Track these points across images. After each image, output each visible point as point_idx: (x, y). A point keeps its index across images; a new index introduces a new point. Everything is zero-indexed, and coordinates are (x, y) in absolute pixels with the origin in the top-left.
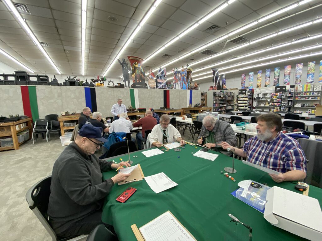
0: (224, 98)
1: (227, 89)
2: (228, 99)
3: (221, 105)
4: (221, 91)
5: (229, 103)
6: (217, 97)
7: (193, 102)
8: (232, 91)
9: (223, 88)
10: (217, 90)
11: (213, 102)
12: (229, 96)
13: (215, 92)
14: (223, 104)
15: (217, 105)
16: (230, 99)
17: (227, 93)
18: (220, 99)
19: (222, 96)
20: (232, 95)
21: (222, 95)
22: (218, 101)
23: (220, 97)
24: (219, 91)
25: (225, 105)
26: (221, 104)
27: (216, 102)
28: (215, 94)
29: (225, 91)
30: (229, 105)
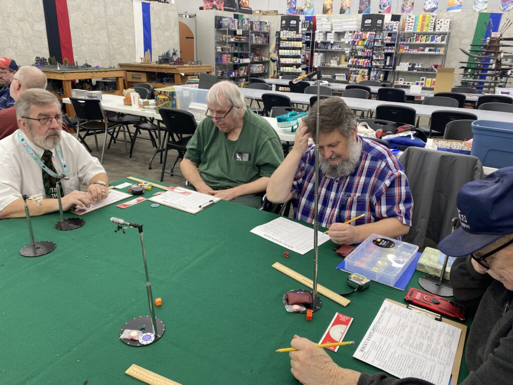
0: (243, 39)
1: (250, 12)
2: (254, 42)
3: (236, 60)
4: (236, 17)
5: (258, 55)
6: (224, 32)
7: (155, 45)
8: (264, 19)
9: (240, 5)
10: (225, 10)
11: (216, 49)
12: (257, 34)
13: (221, 18)
14: (242, 56)
15: (227, 59)
16: (260, 42)
17: (252, 23)
18: (232, 40)
19: (239, 32)
20: (265, 30)
21: (238, 29)
22: (227, 47)
23: (235, 33)
24: (231, 15)
25: (247, 61)
26: (235, 55)
27: (222, 49)
28: (218, 23)
29: (246, 16)
30: (256, 59)
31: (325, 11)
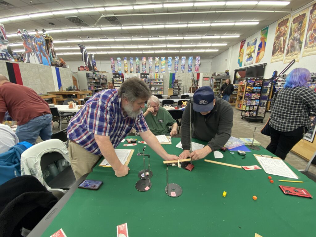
0: (98, 81)
1: (98, 72)
2: (102, 82)
3: (97, 89)
4: (94, 73)
5: (104, 86)
6: (91, 79)
8: (104, 74)
9: (94, 70)
10: (89, 71)
11: (88, 85)
12: (102, 79)
13: (89, 74)
14: (98, 87)
15: (93, 88)
16: (104, 82)
17: (100, 75)
18: (94, 81)
19: (96, 78)
20: (105, 78)
21: (96, 77)
22: (93, 84)
23: (94, 79)
24: (92, 72)
25: (100, 88)
26: (95, 87)
27: (91, 85)
28: (88, 75)
29: (97, 73)
30: (103, 88)
31: (125, 72)
